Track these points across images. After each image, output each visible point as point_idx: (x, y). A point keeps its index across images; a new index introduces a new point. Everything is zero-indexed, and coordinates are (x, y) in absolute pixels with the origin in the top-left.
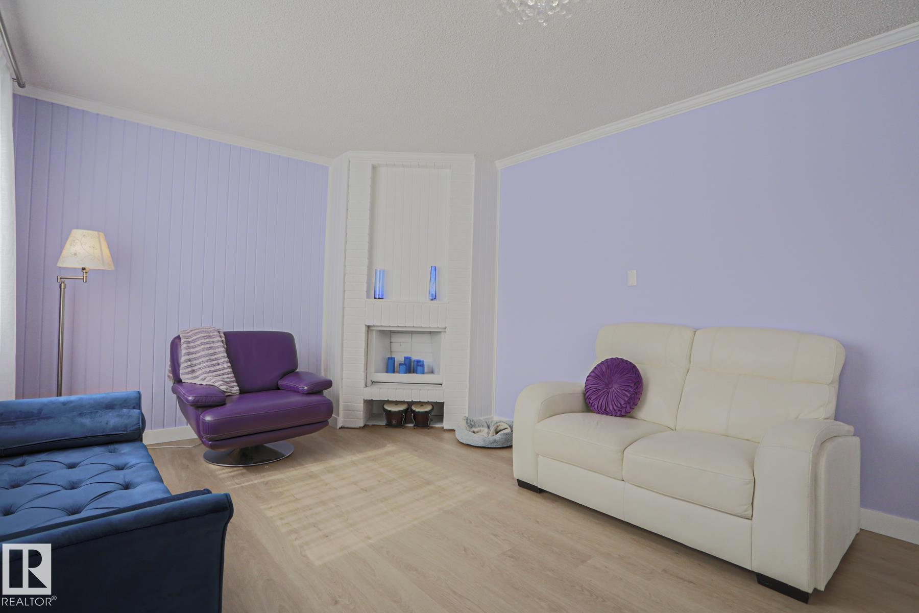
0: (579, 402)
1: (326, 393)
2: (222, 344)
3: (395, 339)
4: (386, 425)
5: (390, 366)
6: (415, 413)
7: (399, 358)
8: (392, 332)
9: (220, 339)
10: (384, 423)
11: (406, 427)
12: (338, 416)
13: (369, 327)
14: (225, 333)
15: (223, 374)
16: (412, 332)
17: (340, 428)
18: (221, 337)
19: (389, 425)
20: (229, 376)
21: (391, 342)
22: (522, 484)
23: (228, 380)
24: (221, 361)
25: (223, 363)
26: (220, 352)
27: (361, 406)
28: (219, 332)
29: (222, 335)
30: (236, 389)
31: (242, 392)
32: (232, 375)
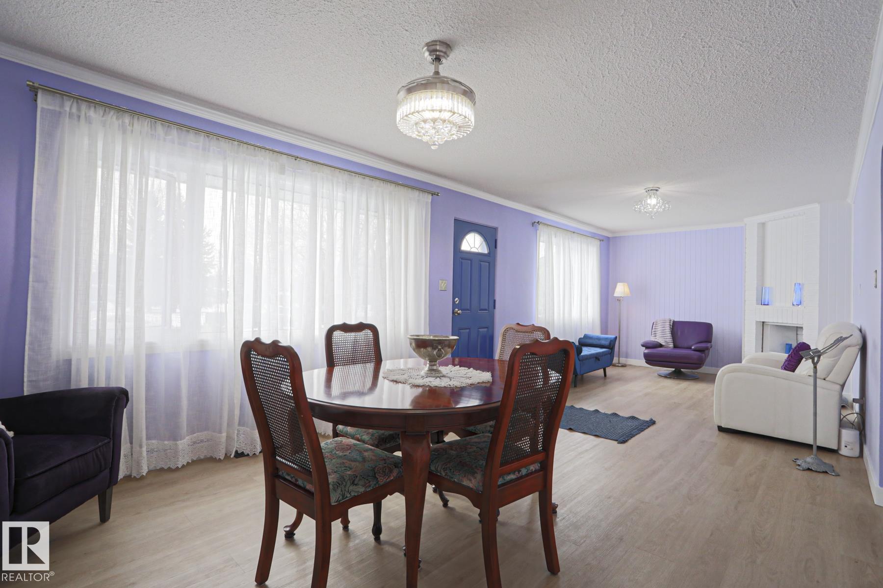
13: (763, 322)
14: (674, 321)
15: (666, 338)
18: (670, 322)
20: (669, 339)
23: (667, 341)
26: (667, 328)
28: (670, 320)
29: (672, 322)
30: (671, 345)
31: (675, 347)
32: (671, 339)
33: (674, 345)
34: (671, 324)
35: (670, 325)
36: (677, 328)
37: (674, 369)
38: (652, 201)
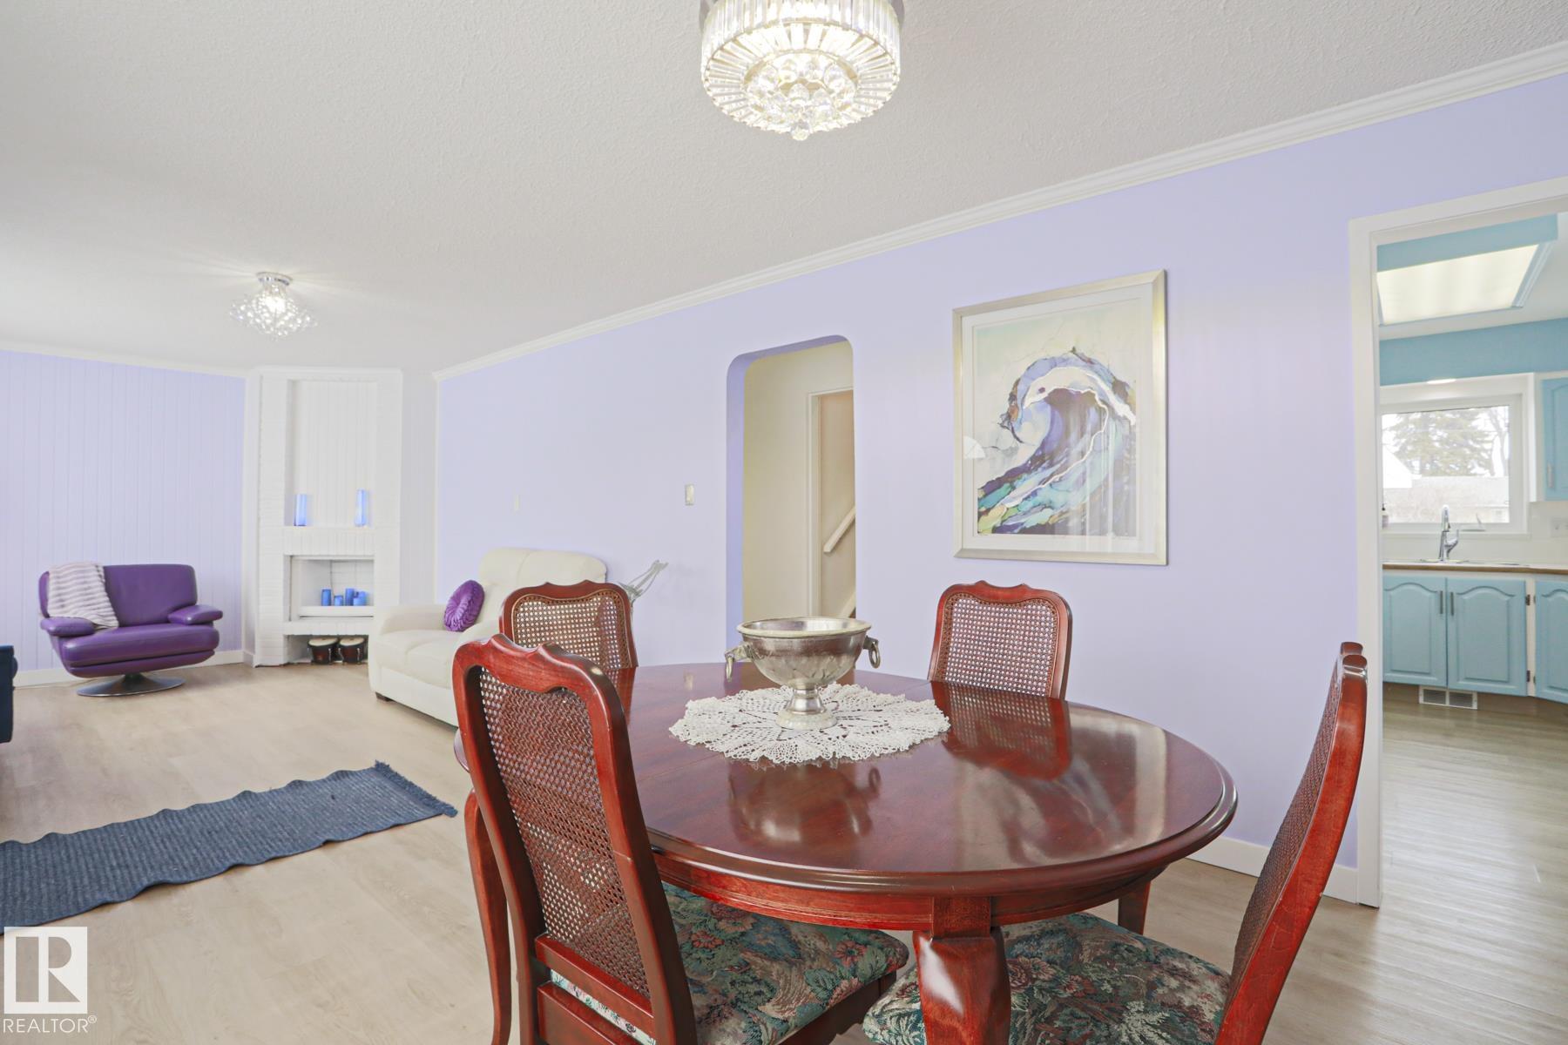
0: (441, 620)
1: (217, 624)
2: (99, 578)
3: (337, 568)
4: (312, 662)
5: (328, 599)
6: (344, 648)
7: (340, 590)
8: (331, 561)
9: (97, 573)
10: (309, 661)
11: (335, 664)
12: (254, 652)
13: (292, 557)
14: (106, 569)
15: (99, 608)
16: (356, 561)
17: (257, 667)
18: (98, 571)
19: (316, 662)
20: (106, 610)
21: (331, 573)
22: (379, 696)
23: (104, 614)
24: (97, 595)
25: (99, 597)
26: (96, 587)
27: (281, 642)
28: (97, 566)
29: (101, 569)
30: (114, 623)
31: (123, 625)
32: (111, 609)
33: (118, 620)
34: (102, 574)
35: (100, 576)
36: (117, 581)
37: (123, 676)
38: (275, 304)
